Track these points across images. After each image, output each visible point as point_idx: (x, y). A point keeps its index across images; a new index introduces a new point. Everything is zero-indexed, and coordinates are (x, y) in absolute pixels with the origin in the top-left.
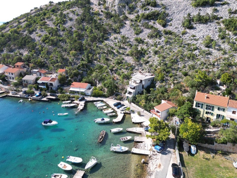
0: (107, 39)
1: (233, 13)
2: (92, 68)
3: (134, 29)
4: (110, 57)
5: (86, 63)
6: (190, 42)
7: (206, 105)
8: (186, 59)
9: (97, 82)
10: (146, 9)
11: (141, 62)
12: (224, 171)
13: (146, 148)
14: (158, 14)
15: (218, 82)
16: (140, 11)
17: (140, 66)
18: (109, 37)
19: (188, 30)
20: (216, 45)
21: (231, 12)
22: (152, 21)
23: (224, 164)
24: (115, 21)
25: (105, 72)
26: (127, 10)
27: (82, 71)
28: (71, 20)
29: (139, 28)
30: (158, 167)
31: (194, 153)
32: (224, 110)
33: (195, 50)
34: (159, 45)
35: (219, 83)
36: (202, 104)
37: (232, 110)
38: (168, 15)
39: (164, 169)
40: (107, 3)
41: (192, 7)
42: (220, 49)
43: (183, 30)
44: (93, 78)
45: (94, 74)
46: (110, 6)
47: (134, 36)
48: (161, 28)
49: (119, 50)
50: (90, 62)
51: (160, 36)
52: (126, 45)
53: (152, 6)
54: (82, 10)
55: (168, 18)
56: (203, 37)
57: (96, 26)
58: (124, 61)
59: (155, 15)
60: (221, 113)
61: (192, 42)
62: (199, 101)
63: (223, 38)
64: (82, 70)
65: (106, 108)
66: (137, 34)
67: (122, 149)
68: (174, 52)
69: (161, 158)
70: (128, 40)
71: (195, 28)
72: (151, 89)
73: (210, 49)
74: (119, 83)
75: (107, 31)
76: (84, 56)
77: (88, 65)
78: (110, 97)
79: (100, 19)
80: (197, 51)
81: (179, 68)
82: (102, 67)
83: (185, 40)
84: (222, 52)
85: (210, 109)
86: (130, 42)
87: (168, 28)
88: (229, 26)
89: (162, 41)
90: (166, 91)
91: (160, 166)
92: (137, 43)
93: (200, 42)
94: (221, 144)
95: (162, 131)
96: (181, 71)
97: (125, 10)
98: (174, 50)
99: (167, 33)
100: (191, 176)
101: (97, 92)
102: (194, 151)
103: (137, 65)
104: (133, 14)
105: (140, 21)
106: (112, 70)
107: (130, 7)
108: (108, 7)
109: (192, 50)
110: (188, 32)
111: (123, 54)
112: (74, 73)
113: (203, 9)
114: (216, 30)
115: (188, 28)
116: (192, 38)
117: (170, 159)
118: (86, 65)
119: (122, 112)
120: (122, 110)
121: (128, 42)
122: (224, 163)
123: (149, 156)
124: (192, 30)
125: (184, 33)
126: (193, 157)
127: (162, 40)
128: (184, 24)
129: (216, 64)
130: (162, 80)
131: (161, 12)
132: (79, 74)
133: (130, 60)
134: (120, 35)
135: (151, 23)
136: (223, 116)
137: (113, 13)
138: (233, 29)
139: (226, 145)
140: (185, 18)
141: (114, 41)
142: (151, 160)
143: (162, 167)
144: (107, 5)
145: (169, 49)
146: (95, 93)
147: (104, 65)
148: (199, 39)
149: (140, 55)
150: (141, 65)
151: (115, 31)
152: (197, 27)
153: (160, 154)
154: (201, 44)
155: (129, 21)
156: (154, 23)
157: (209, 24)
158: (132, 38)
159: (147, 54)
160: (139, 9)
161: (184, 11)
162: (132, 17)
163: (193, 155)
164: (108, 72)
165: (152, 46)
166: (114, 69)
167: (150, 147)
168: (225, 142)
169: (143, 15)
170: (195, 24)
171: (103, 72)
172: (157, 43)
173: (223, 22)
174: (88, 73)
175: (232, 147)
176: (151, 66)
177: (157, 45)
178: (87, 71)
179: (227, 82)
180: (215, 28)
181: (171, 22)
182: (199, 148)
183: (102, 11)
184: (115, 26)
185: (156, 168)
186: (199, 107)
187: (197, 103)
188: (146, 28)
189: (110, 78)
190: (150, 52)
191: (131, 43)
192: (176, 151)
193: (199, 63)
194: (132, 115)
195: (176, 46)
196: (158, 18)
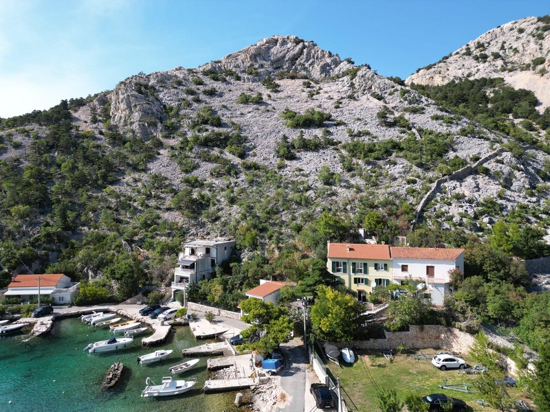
0: (115, 182)
1: (355, 136)
2: (73, 241)
3: (180, 163)
4: (125, 216)
5: (59, 229)
6: (296, 179)
7: (351, 262)
8: (294, 206)
9: (90, 273)
10: (201, 129)
11: (203, 219)
12: (420, 378)
13: (242, 375)
14: (227, 138)
15: (361, 231)
16: (189, 133)
17: (201, 228)
18: (121, 178)
19: (287, 162)
20: (340, 181)
21: (352, 135)
22: (216, 148)
23: (416, 367)
24: (133, 151)
25: (113, 247)
26: (161, 131)
27: (43, 252)
28: (17, 146)
29: (189, 160)
30: (280, 400)
31: (352, 361)
32: (386, 267)
33: (307, 190)
34: (236, 188)
35: (363, 235)
36: (345, 263)
37: (401, 264)
38: (246, 139)
39: (294, 400)
40: (114, 118)
41: (286, 129)
42: (349, 187)
43: (278, 162)
44: (79, 265)
45: (81, 253)
46: (122, 124)
47: (180, 176)
48: (236, 160)
49: (146, 202)
50: (71, 228)
51: (236, 173)
52: (163, 192)
53: (212, 125)
54: (49, 129)
55: (248, 144)
56: (316, 170)
57: (85, 158)
58: (160, 221)
59: (221, 140)
60: (382, 274)
61: (298, 178)
62: (337, 258)
63: (350, 170)
64: (44, 249)
65: (118, 322)
66: (186, 172)
67: (178, 386)
68: (268, 196)
69: (282, 384)
70: (167, 182)
71: (300, 158)
72: (231, 265)
73: (334, 188)
74: (150, 266)
75: (116, 167)
76: (52, 217)
77: (64, 237)
78: (128, 301)
79: (98, 147)
80: (311, 192)
81: (283, 222)
82: (104, 238)
83: (286, 177)
84: (355, 189)
85: (361, 271)
86: (173, 185)
87: (250, 160)
88: (355, 152)
89: (243, 181)
90: (266, 261)
91: (283, 397)
92: (189, 188)
93: (312, 178)
94: (398, 331)
95: (275, 324)
96: (287, 225)
97: (156, 131)
98: (268, 194)
99: (248, 168)
100: (359, 400)
101: (90, 291)
102: (351, 356)
103: (194, 225)
104: (174, 138)
105: (191, 149)
106: (130, 242)
107: (166, 126)
108: (116, 126)
109: (301, 191)
110: (289, 164)
111: (158, 208)
112: (21, 255)
113: (307, 131)
114: (336, 159)
115: (286, 159)
116: (297, 173)
117: (303, 381)
118: (58, 237)
119: (166, 323)
120: (166, 319)
121: (166, 187)
122: (415, 365)
123: (252, 388)
124: (295, 162)
125: (281, 167)
126: (351, 368)
127: (240, 179)
128: (278, 152)
129: (348, 207)
130: (254, 244)
131: (233, 134)
132: (37, 257)
133: (177, 218)
134: (146, 175)
135: (216, 152)
136: (388, 281)
137: (129, 135)
138: (362, 155)
139: (408, 333)
140: (278, 144)
141: (133, 184)
142: (258, 395)
143: (289, 398)
144: (112, 123)
145: (258, 193)
146: (85, 295)
147: (108, 233)
148: (309, 174)
149: (197, 207)
150: (203, 225)
151: (135, 168)
152: (302, 157)
153: (279, 378)
154: (315, 180)
155: (167, 150)
156: (221, 153)
157: (321, 151)
158: (176, 177)
159: (215, 205)
160: (186, 130)
161: (274, 134)
162: (174, 142)
163: (350, 365)
164: (119, 246)
165: (223, 190)
166: (136, 238)
167: (249, 372)
168: (404, 328)
169: (197, 139)
170: (298, 152)
171: (107, 247)
172: (233, 185)
173: (344, 147)
174: (64, 253)
175: (419, 335)
176: (225, 224)
177: (233, 188)
178: (60, 251)
179: (376, 227)
180: (332, 156)
181: (254, 150)
182: (358, 352)
183: (101, 133)
184: (133, 159)
185: (275, 403)
186: (339, 270)
187: (333, 263)
188: (205, 160)
189: (127, 258)
190: (218, 201)
191: (174, 187)
192: (312, 366)
193: (318, 209)
194: (192, 325)
195: (270, 188)
196: (228, 143)
